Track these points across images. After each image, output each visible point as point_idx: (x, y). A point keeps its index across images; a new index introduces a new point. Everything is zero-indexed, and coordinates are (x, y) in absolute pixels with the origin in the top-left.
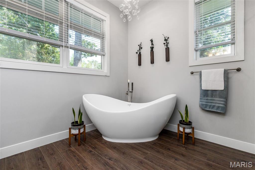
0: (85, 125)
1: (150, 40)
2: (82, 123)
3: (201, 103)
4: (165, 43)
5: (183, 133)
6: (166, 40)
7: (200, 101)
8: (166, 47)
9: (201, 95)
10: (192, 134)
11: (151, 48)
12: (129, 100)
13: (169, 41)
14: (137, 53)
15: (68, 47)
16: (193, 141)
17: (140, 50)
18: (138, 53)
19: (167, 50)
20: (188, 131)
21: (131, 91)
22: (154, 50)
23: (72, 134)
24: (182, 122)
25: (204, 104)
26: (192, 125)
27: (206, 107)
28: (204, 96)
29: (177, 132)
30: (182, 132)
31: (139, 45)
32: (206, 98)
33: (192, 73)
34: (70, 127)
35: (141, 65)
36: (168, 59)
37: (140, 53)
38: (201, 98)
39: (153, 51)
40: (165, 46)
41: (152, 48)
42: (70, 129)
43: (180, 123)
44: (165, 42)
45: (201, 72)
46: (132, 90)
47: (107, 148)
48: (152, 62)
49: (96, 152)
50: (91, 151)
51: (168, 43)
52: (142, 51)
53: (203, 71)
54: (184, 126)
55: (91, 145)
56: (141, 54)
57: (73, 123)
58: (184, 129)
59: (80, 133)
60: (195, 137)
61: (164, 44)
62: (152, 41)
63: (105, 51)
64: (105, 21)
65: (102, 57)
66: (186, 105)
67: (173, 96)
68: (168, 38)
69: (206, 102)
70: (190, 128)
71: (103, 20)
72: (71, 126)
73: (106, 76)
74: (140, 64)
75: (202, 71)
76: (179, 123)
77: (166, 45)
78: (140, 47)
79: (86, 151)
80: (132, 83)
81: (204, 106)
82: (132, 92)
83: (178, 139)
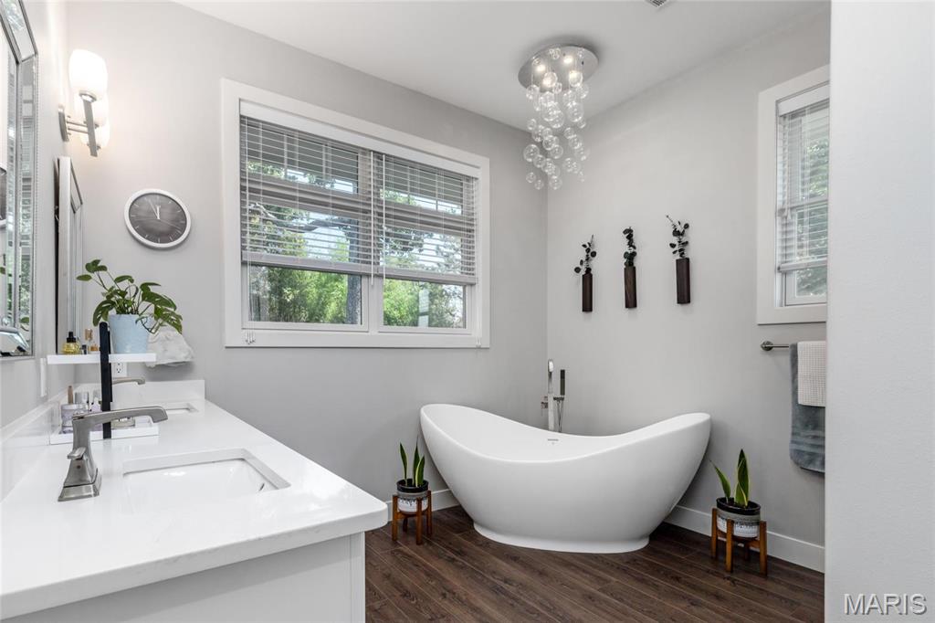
0: (430, 492)
1: (625, 232)
2: (424, 486)
3: (795, 446)
4: (676, 243)
5: (725, 537)
6: (676, 233)
7: (793, 442)
8: (678, 257)
9: (794, 422)
10: (759, 542)
11: (625, 257)
12: (551, 425)
13: (691, 236)
14: (577, 270)
15: (380, 276)
16: (763, 564)
17: (587, 260)
18: (583, 272)
19: (683, 268)
20: (743, 531)
21: (559, 396)
22: (638, 262)
23: (401, 512)
24: (724, 504)
25: (804, 452)
26: (758, 513)
27: (811, 461)
28: (806, 426)
29: (710, 535)
30: (724, 535)
31: (584, 246)
32: (813, 433)
33: (768, 348)
34: (395, 492)
35: (591, 310)
36: (684, 296)
37: (588, 270)
38: (796, 431)
39: (634, 268)
40: (674, 252)
41: (630, 258)
42: (395, 498)
43: (719, 505)
44: (675, 240)
45: (795, 348)
46: (563, 392)
47: (494, 558)
48: (631, 302)
49: (467, 563)
50: (454, 559)
51: (687, 243)
52: (595, 264)
53: (802, 346)
54: (732, 516)
55: (447, 544)
56: (591, 276)
57: (401, 483)
58: (731, 524)
59: (419, 512)
60: (769, 553)
61: (673, 246)
62: (629, 234)
63: (475, 272)
64: (476, 179)
65: (467, 288)
66: (742, 451)
67: (701, 418)
68: (687, 226)
69: (813, 446)
70: (750, 524)
71: (469, 179)
72: (396, 490)
73: (479, 348)
74: (587, 306)
75: (800, 345)
76: (716, 507)
77: (680, 250)
78: (588, 250)
79: (441, 558)
80: (563, 372)
81: (806, 457)
82: (563, 399)
83: (714, 555)
